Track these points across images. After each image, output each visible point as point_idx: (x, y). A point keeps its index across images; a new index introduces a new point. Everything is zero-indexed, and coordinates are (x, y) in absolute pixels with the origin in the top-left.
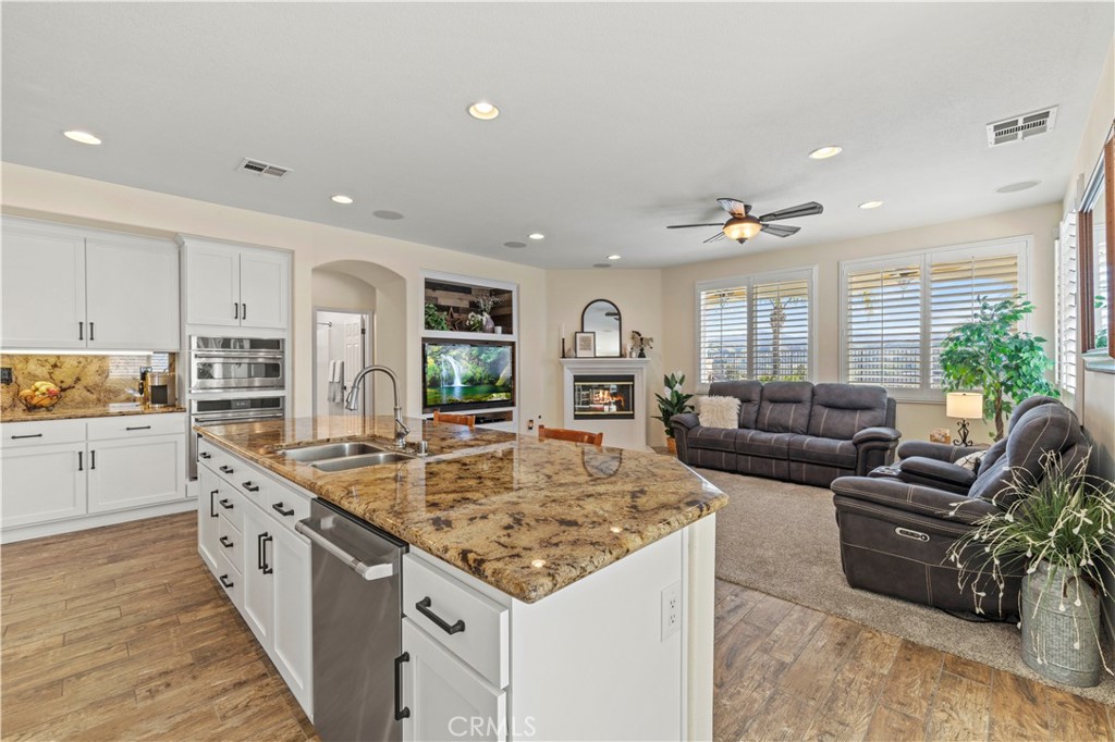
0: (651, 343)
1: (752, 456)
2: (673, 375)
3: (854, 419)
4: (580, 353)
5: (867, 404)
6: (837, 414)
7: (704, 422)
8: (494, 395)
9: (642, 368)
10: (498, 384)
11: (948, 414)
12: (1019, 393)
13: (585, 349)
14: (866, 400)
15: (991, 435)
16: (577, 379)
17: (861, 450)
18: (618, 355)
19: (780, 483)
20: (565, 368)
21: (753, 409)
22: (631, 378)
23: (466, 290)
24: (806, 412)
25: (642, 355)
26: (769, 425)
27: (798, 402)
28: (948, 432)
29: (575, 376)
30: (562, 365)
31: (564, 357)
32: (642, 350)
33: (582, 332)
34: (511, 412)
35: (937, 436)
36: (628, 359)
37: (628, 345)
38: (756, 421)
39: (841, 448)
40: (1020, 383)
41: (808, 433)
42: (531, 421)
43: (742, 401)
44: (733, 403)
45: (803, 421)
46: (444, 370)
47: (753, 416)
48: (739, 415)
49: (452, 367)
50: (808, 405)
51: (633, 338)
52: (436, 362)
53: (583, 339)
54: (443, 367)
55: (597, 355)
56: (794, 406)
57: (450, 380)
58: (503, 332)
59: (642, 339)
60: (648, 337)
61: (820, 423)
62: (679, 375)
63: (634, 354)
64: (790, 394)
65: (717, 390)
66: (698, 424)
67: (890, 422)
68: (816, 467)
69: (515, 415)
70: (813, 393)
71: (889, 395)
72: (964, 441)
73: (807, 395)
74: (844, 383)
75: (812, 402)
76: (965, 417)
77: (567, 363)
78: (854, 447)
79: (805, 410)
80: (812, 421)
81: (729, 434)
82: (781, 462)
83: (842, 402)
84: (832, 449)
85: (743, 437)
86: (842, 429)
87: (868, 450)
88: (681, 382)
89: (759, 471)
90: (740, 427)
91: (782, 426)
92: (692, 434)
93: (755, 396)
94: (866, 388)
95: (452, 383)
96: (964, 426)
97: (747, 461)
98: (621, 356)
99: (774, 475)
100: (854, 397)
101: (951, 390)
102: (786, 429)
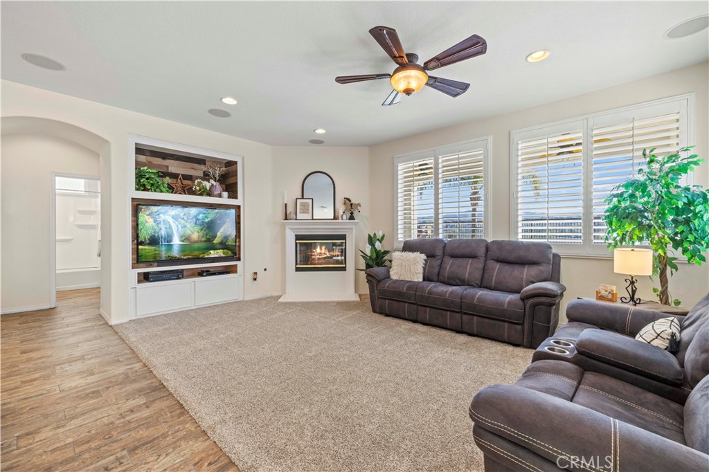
0: (359, 207)
1: (430, 307)
2: (375, 234)
3: (522, 273)
4: (300, 216)
5: (534, 259)
6: (507, 268)
7: (395, 274)
8: (212, 252)
9: (351, 229)
10: (215, 241)
11: (615, 271)
12: (691, 248)
13: (304, 213)
14: (533, 256)
15: (655, 290)
16: (298, 237)
17: (528, 305)
18: (332, 218)
19: (453, 334)
20: (287, 228)
21: (436, 263)
22: (343, 237)
23: (200, 161)
24: (481, 266)
25: (352, 218)
26: (448, 278)
27: (473, 257)
28: (614, 288)
29: (296, 235)
30: (283, 226)
31: (286, 219)
32: (352, 213)
33: (303, 198)
34: (236, 266)
35: (603, 293)
36: (340, 221)
37: (341, 208)
38: (438, 274)
39: (509, 303)
40: (691, 238)
41: (482, 286)
42: (255, 273)
43: (427, 257)
44: (420, 258)
45: (478, 275)
46: (163, 229)
47: (436, 270)
48: (424, 269)
49: (170, 226)
50: (482, 260)
51: (345, 204)
52: (155, 221)
53: (302, 204)
54: (162, 226)
55: (314, 218)
56: (470, 260)
57: (169, 239)
58: (229, 197)
59: (351, 205)
60: (357, 203)
61: (492, 276)
62: (379, 235)
63: (344, 217)
64: (467, 251)
65: (408, 247)
66: (389, 277)
67: (554, 276)
68: (487, 320)
69: (239, 269)
70: (487, 248)
71: (554, 251)
72: (632, 298)
73: (482, 251)
74: (514, 239)
75: (486, 257)
76: (633, 274)
77: (289, 224)
78: (521, 303)
79: (479, 264)
80: (486, 275)
81: (413, 286)
82: (454, 314)
83: (512, 257)
84: (501, 304)
85: (423, 289)
86: (513, 283)
87: (534, 306)
88: (380, 241)
89: (436, 322)
90: (424, 280)
91: (459, 279)
92: (381, 286)
93: (439, 252)
94: (534, 244)
95: (170, 241)
96: (632, 283)
97: (425, 312)
98: (335, 218)
99: (449, 327)
100: (522, 253)
101: (615, 246)
102: (463, 282)
